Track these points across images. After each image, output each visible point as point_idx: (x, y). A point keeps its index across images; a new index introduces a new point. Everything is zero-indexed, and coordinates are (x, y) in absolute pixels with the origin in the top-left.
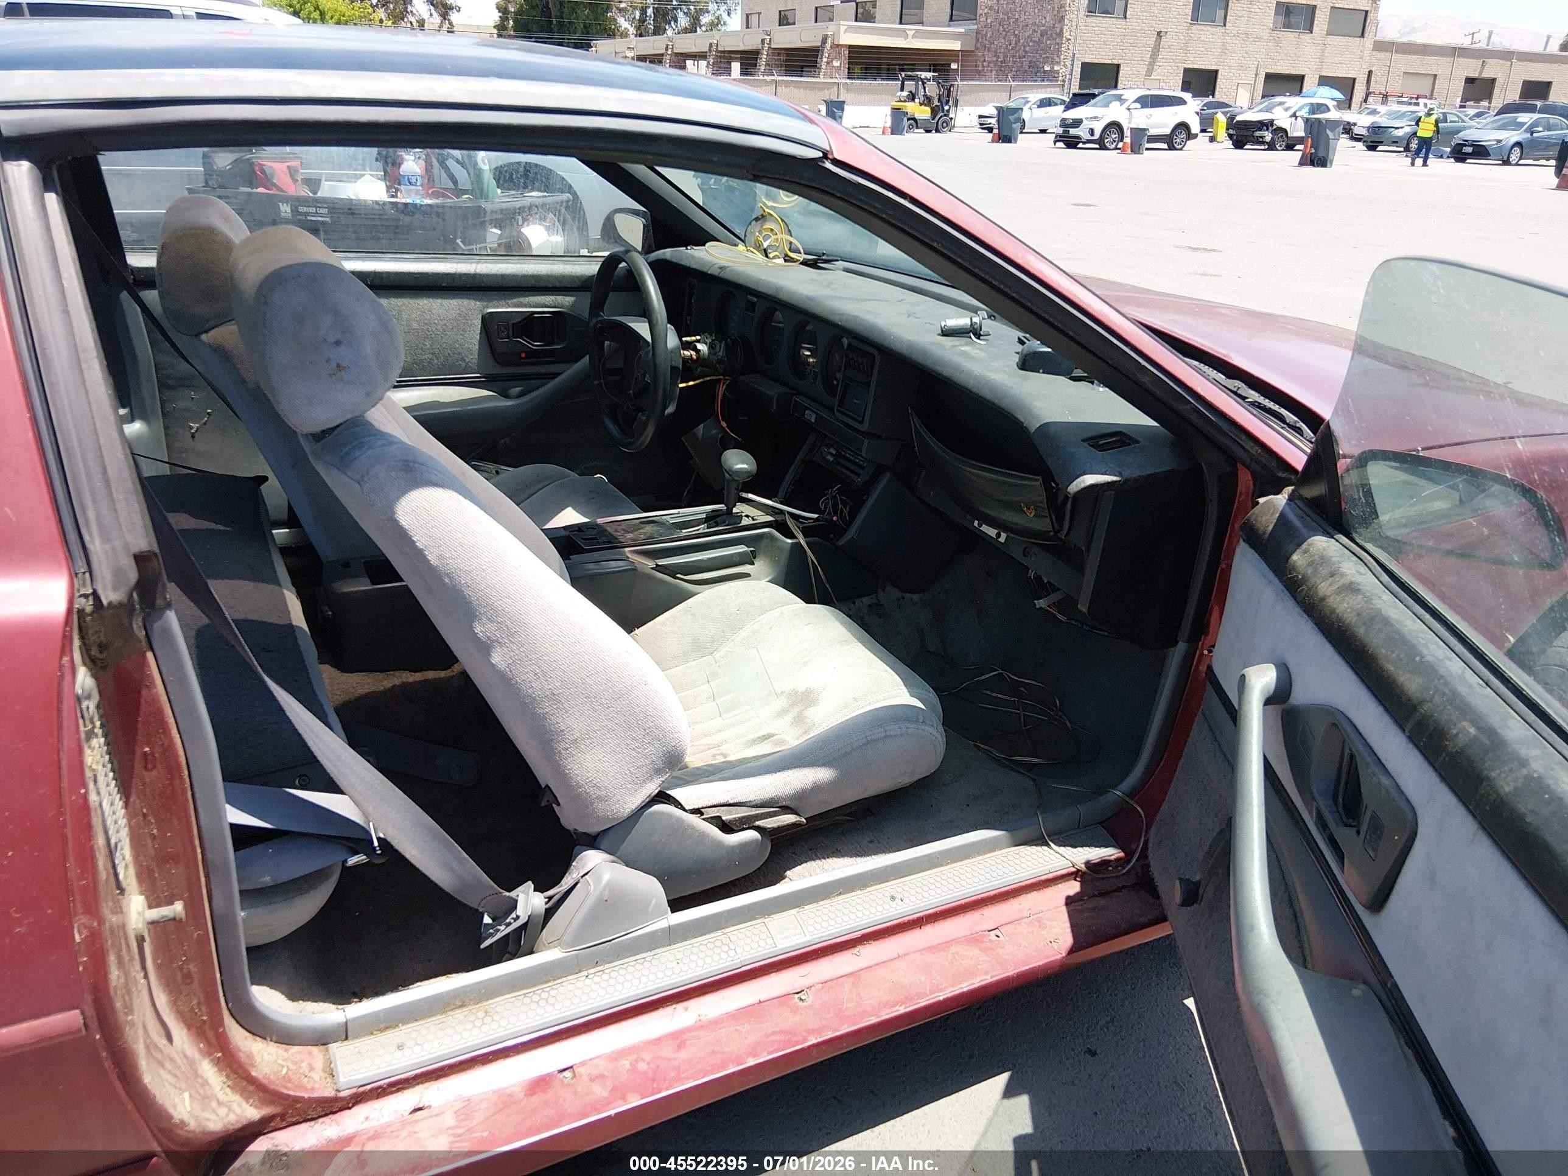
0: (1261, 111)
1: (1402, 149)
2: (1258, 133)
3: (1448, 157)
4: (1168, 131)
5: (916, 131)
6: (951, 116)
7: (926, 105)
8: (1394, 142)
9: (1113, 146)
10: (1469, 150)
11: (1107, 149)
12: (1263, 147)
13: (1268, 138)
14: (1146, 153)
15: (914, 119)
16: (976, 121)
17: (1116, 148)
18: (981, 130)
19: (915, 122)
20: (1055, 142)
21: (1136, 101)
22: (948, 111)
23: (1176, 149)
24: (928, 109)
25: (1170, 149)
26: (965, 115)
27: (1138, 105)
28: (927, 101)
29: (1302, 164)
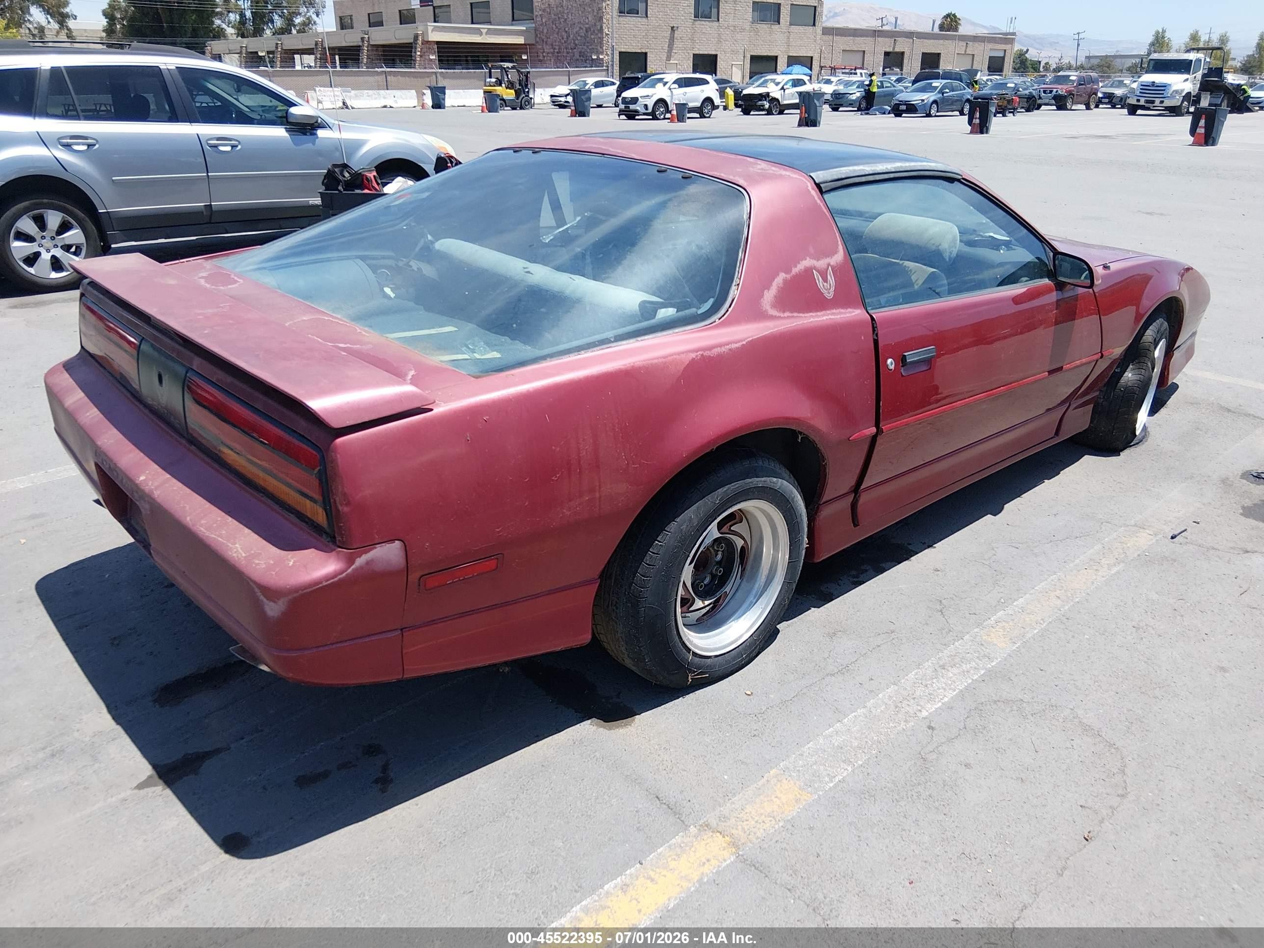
0: (758, 86)
1: (856, 109)
2: (760, 103)
3: (889, 113)
4: (698, 104)
5: (506, 108)
6: (530, 96)
7: (510, 89)
8: (850, 104)
9: (662, 117)
10: (904, 107)
11: (658, 119)
12: (763, 113)
13: (767, 106)
14: (688, 121)
15: (503, 100)
16: (548, 99)
17: (665, 118)
18: (553, 107)
19: (505, 103)
20: (619, 115)
21: (674, 83)
22: (528, 92)
23: (705, 117)
24: (513, 91)
25: (701, 117)
26: (541, 95)
27: (676, 86)
28: (510, 85)
29: (800, 125)
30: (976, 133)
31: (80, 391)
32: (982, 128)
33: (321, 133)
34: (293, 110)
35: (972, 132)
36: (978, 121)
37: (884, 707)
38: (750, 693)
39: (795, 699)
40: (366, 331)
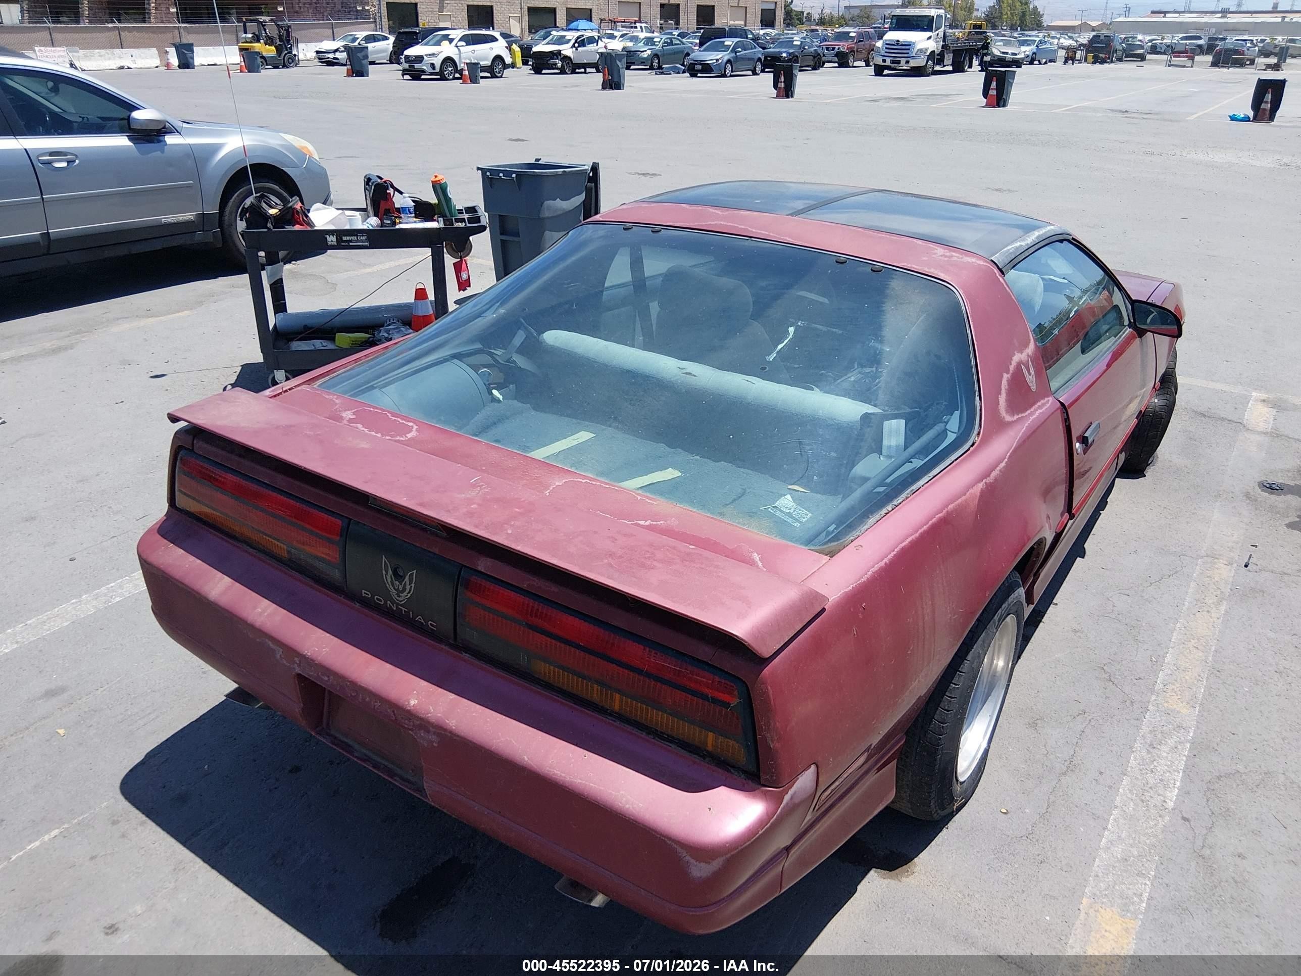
0: (548, 43)
1: (650, 68)
2: (551, 61)
3: (684, 73)
4: (489, 63)
5: (267, 67)
6: (294, 53)
7: (270, 45)
8: (643, 62)
9: (452, 77)
10: (699, 67)
11: (447, 79)
12: (556, 72)
13: (559, 65)
14: (481, 81)
15: (263, 57)
16: (313, 56)
17: (455, 79)
18: (321, 64)
19: (265, 61)
20: (403, 75)
21: (461, 39)
22: (291, 48)
23: (499, 77)
24: (273, 48)
25: (493, 77)
26: (305, 52)
27: (463, 43)
28: (270, 41)
29: (604, 88)
30: (783, 97)
31: (220, 575)
32: (786, 90)
33: (170, 139)
34: (136, 115)
35: (778, 96)
36: (783, 85)
37: (1132, 804)
38: (1005, 811)
39: (1050, 810)
40: (648, 498)
